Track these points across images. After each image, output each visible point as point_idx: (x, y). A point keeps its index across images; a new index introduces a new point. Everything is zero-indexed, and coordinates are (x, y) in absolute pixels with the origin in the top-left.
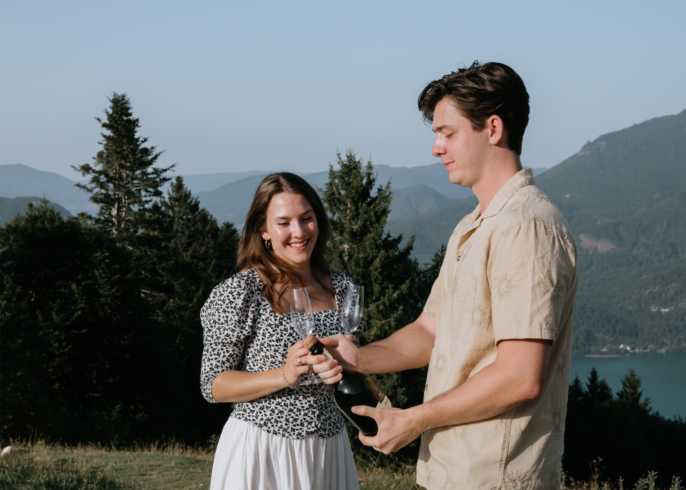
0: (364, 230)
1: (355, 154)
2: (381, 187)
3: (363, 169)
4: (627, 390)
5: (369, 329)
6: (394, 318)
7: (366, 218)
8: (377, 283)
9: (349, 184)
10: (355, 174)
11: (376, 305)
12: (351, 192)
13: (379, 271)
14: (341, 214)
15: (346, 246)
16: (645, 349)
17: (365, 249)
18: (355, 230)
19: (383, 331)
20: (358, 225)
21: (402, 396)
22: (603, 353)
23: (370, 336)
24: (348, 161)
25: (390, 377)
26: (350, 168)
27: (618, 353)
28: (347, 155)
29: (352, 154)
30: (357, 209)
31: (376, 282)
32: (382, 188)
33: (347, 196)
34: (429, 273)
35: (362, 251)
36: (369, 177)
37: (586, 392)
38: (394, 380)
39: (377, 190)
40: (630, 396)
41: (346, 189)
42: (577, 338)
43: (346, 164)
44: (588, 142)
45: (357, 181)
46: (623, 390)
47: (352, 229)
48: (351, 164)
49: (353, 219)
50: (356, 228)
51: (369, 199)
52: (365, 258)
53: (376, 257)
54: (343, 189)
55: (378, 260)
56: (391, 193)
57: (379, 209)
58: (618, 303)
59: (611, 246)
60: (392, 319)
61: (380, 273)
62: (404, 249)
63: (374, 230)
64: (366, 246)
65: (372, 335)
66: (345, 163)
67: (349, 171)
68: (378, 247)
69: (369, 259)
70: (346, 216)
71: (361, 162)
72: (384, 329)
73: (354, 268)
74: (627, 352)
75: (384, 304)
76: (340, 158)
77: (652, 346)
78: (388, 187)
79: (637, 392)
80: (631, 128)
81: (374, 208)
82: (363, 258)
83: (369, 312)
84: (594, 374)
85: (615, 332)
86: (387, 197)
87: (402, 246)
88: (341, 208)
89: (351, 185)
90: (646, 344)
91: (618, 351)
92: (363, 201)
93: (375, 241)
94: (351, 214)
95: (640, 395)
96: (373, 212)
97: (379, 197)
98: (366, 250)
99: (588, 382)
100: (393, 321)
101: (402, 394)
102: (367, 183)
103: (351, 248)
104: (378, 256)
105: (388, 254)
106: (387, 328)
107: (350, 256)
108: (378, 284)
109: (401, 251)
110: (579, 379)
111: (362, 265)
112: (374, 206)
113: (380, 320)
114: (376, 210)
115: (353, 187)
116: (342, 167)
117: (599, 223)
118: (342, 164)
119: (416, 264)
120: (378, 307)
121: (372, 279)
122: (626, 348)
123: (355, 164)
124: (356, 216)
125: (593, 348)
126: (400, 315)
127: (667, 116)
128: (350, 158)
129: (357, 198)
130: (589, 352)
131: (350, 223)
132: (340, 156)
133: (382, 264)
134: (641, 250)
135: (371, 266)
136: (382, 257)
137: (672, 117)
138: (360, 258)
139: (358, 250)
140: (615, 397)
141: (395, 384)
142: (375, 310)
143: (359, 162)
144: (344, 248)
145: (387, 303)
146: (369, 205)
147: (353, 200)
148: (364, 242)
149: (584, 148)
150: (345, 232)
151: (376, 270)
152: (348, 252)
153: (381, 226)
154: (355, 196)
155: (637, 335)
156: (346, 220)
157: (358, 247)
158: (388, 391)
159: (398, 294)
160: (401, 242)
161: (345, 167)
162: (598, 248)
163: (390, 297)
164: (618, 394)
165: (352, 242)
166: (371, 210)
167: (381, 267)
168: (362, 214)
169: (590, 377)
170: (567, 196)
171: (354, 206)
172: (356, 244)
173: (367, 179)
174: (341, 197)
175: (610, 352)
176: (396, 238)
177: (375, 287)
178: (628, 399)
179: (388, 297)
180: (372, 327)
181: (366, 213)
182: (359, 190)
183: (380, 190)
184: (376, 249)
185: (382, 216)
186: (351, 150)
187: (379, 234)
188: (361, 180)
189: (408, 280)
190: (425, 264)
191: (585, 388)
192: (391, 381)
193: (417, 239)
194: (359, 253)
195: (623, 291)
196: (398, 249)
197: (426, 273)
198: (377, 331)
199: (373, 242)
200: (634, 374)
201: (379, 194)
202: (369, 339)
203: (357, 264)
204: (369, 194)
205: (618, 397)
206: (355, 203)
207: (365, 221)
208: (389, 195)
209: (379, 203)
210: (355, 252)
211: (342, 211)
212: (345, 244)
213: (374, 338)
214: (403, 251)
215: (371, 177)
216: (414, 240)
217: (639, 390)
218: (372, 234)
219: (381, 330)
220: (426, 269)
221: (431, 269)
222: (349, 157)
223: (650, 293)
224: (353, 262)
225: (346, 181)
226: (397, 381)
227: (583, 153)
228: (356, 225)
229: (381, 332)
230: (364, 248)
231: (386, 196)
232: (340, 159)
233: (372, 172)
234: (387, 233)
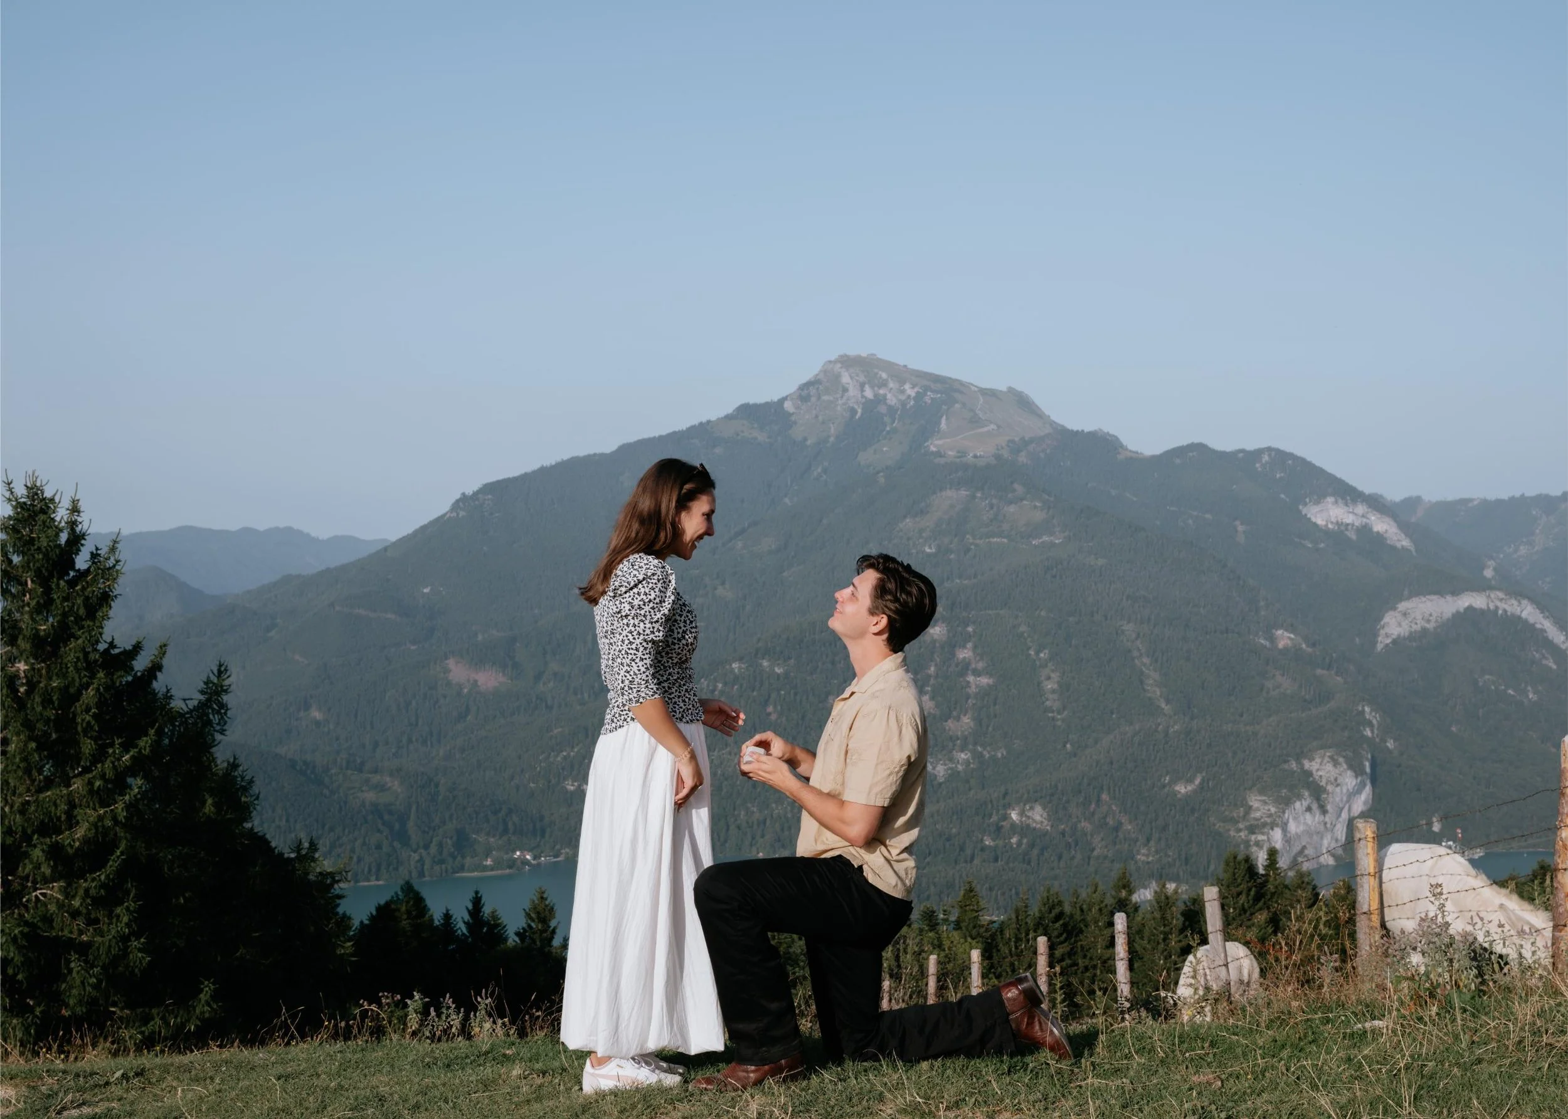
0: (63, 633)
1: (44, 483)
2: (97, 549)
3: (61, 515)
4: (533, 925)
5: (70, 828)
6: (125, 803)
7: (67, 609)
8: (88, 738)
9: (32, 541)
10: (44, 522)
11: (86, 780)
12: (34, 557)
13: (94, 713)
14: (12, 602)
15: (22, 666)
16: (556, 856)
17: (64, 670)
18: (42, 633)
19: (100, 829)
20: (49, 623)
21: (140, 955)
22: (485, 868)
23: (74, 841)
24: (28, 497)
25: (114, 920)
26: (34, 511)
27: (510, 867)
28: (26, 486)
29: (38, 484)
30: (48, 591)
31: (85, 735)
32: (99, 552)
33: (26, 566)
34: (192, 717)
35: (57, 675)
36: (73, 530)
37: (463, 934)
38: (123, 925)
39: (88, 557)
40: (536, 937)
41: (24, 553)
42: (440, 845)
43: (25, 503)
44: (463, 494)
45: (47, 537)
46: (525, 926)
47: (37, 630)
48: (36, 503)
49: (39, 613)
50: (44, 630)
51: (72, 573)
52: (64, 690)
53: (87, 686)
54: (17, 552)
55: (91, 692)
56: (118, 561)
57: (94, 591)
58: (512, 778)
59: (501, 678)
60: (120, 806)
61: (94, 716)
62: (145, 670)
63: (83, 633)
64: (66, 665)
65: (78, 839)
66: (23, 500)
67: (30, 516)
68: (91, 667)
69: (72, 690)
70: (23, 607)
71: (57, 499)
72: (103, 826)
73: (39, 709)
74: (527, 863)
75: (103, 776)
76: (11, 490)
77: (567, 850)
78: (113, 549)
79: (550, 927)
80: (534, 473)
81: (84, 589)
82: (60, 689)
83: (70, 794)
84: (477, 902)
85: (506, 831)
86: (110, 568)
87: (140, 664)
88: (13, 590)
89: (34, 545)
90: (558, 847)
91: (512, 864)
92: (60, 578)
93: (86, 654)
94: (33, 603)
95: (554, 932)
96: (82, 598)
97: (92, 569)
98: (67, 672)
99: (467, 917)
100: (122, 809)
101: (140, 950)
102: (68, 541)
103: (33, 669)
104: (93, 683)
105: (112, 680)
106: (108, 823)
107: (32, 686)
108: (91, 738)
109: (139, 674)
110: (451, 912)
111: (56, 703)
112: (83, 586)
113: (94, 809)
114: (86, 594)
115: (39, 549)
116: (15, 508)
117: (480, 637)
118: (14, 503)
119: (168, 697)
120: (90, 783)
121: (79, 729)
122: (525, 856)
123: (43, 503)
124: (45, 606)
125: (468, 861)
126: (135, 796)
127: (595, 455)
128: (34, 491)
129: (47, 570)
130: (462, 868)
131: (33, 620)
132: (11, 486)
133: (100, 699)
134: (551, 684)
135: (77, 704)
136: (99, 685)
137: (602, 455)
138: (52, 689)
139: (48, 672)
140: (512, 940)
141: (124, 933)
142: (83, 791)
143: (52, 500)
144: (18, 670)
145: (110, 774)
146: (72, 583)
147: (38, 574)
148: (61, 657)
149: (456, 506)
150: (21, 637)
151: (88, 710)
152: (26, 677)
153: (98, 624)
154: (43, 566)
155: (543, 832)
156: (22, 614)
157: (48, 667)
158: (110, 946)
159: (132, 757)
160: (139, 657)
161: (22, 508)
162: (479, 684)
163: (116, 763)
164: (517, 934)
165: (36, 658)
166: (78, 594)
167: (99, 705)
168: (58, 602)
169: (470, 907)
170: (426, 591)
171: (41, 585)
172: (44, 661)
173: (69, 534)
174: (13, 568)
175: (498, 865)
176: (129, 647)
177: (84, 744)
178: (534, 941)
179: (113, 763)
180: (78, 823)
181: (66, 599)
182: (52, 555)
183: (94, 556)
184: (86, 669)
185: (101, 606)
186: (36, 474)
187: (93, 639)
188: (57, 535)
189: (152, 728)
190: (184, 700)
191: (462, 928)
192: (117, 926)
193: (170, 650)
194: (50, 679)
195: (520, 757)
196: (132, 669)
197: (187, 716)
198: (90, 830)
199: (81, 656)
200: (545, 896)
201: (94, 563)
202: (72, 847)
203: (47, 702)
204: (73, 563)
205: (517, 939)
206: (43, 580)
207: (65, 615)
208: (114, 566)
209: (94, 580)
210: (41, 676)
211: (13, 596)
212: (20, 662)
213: (81, 843)
214: (143, 675)
215: (78, 529)
216: (164, 654)
217: (553, 924)
218: (80, 641)
219: (96, 828)
220: (186, 709)
221: (196, 709)
222: (32, 488)
223: (565, 758)
224: (36, 697)
225: (23, 536)
226: (128, 925)
227: (454, 514)
228: (45, 624)
229: (96, 833)
230: (61, 668)
231: (108, 566)
232: (12, 493)
233: (79, 519)
234: (109, 640)
